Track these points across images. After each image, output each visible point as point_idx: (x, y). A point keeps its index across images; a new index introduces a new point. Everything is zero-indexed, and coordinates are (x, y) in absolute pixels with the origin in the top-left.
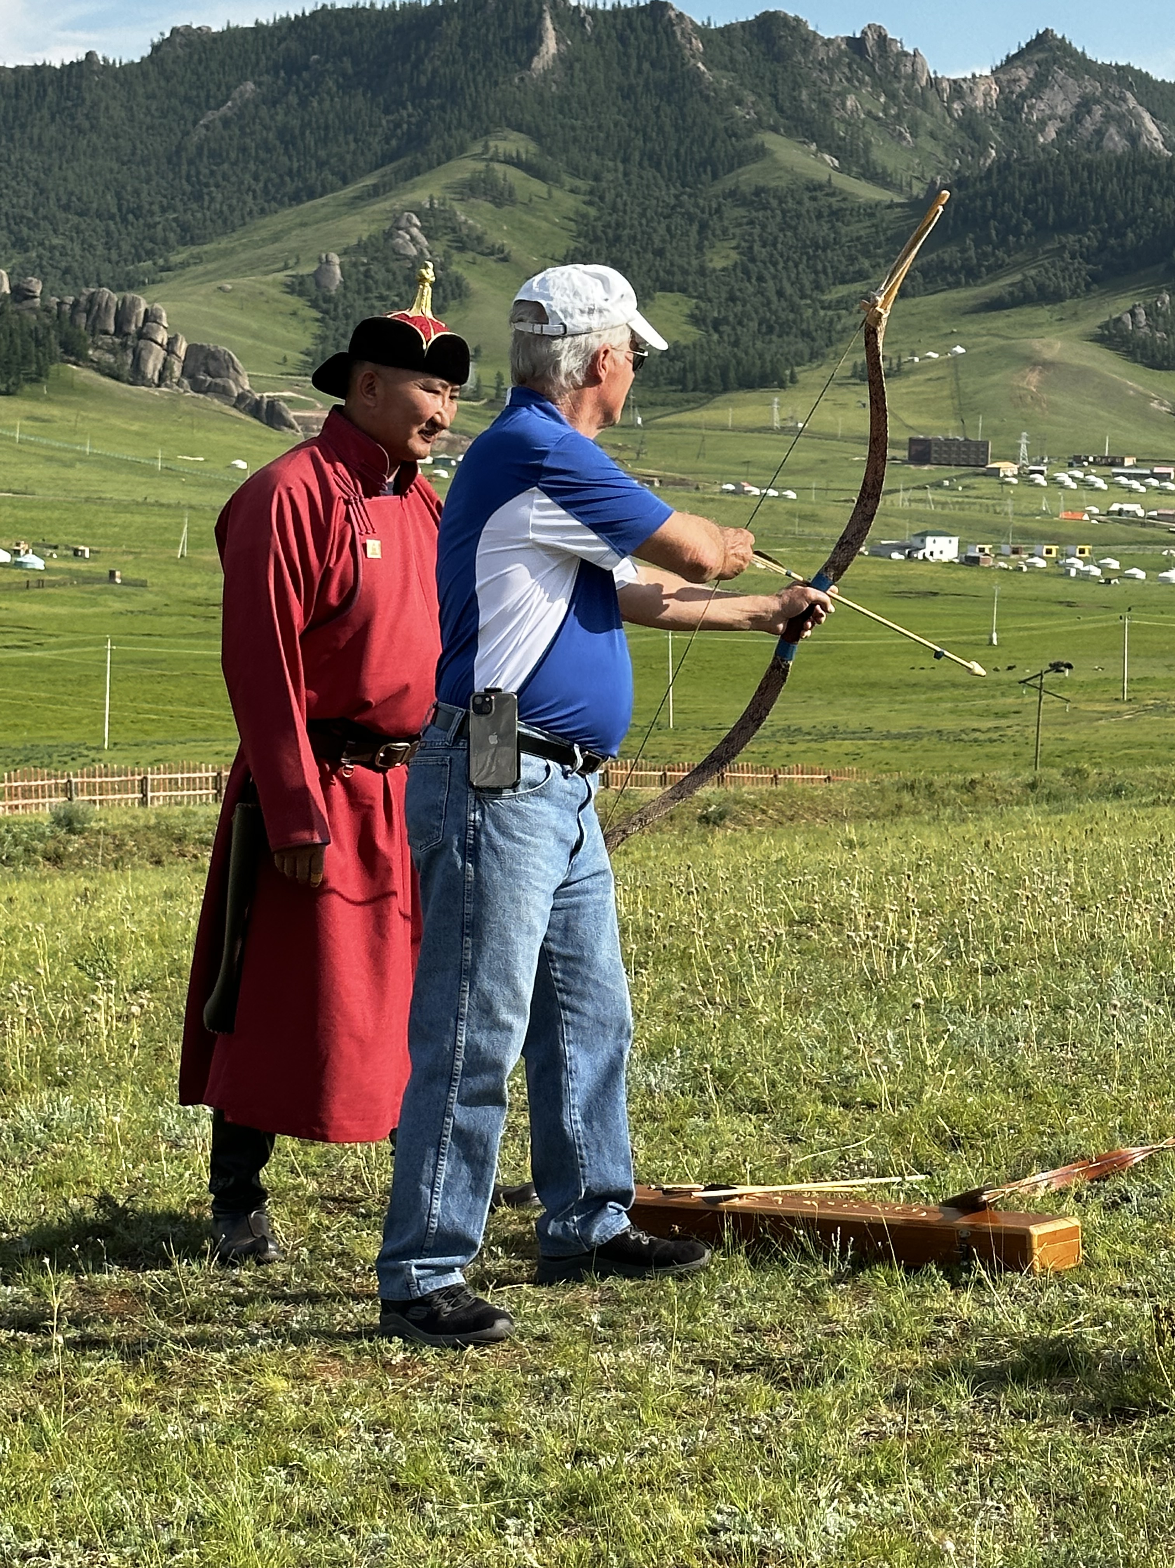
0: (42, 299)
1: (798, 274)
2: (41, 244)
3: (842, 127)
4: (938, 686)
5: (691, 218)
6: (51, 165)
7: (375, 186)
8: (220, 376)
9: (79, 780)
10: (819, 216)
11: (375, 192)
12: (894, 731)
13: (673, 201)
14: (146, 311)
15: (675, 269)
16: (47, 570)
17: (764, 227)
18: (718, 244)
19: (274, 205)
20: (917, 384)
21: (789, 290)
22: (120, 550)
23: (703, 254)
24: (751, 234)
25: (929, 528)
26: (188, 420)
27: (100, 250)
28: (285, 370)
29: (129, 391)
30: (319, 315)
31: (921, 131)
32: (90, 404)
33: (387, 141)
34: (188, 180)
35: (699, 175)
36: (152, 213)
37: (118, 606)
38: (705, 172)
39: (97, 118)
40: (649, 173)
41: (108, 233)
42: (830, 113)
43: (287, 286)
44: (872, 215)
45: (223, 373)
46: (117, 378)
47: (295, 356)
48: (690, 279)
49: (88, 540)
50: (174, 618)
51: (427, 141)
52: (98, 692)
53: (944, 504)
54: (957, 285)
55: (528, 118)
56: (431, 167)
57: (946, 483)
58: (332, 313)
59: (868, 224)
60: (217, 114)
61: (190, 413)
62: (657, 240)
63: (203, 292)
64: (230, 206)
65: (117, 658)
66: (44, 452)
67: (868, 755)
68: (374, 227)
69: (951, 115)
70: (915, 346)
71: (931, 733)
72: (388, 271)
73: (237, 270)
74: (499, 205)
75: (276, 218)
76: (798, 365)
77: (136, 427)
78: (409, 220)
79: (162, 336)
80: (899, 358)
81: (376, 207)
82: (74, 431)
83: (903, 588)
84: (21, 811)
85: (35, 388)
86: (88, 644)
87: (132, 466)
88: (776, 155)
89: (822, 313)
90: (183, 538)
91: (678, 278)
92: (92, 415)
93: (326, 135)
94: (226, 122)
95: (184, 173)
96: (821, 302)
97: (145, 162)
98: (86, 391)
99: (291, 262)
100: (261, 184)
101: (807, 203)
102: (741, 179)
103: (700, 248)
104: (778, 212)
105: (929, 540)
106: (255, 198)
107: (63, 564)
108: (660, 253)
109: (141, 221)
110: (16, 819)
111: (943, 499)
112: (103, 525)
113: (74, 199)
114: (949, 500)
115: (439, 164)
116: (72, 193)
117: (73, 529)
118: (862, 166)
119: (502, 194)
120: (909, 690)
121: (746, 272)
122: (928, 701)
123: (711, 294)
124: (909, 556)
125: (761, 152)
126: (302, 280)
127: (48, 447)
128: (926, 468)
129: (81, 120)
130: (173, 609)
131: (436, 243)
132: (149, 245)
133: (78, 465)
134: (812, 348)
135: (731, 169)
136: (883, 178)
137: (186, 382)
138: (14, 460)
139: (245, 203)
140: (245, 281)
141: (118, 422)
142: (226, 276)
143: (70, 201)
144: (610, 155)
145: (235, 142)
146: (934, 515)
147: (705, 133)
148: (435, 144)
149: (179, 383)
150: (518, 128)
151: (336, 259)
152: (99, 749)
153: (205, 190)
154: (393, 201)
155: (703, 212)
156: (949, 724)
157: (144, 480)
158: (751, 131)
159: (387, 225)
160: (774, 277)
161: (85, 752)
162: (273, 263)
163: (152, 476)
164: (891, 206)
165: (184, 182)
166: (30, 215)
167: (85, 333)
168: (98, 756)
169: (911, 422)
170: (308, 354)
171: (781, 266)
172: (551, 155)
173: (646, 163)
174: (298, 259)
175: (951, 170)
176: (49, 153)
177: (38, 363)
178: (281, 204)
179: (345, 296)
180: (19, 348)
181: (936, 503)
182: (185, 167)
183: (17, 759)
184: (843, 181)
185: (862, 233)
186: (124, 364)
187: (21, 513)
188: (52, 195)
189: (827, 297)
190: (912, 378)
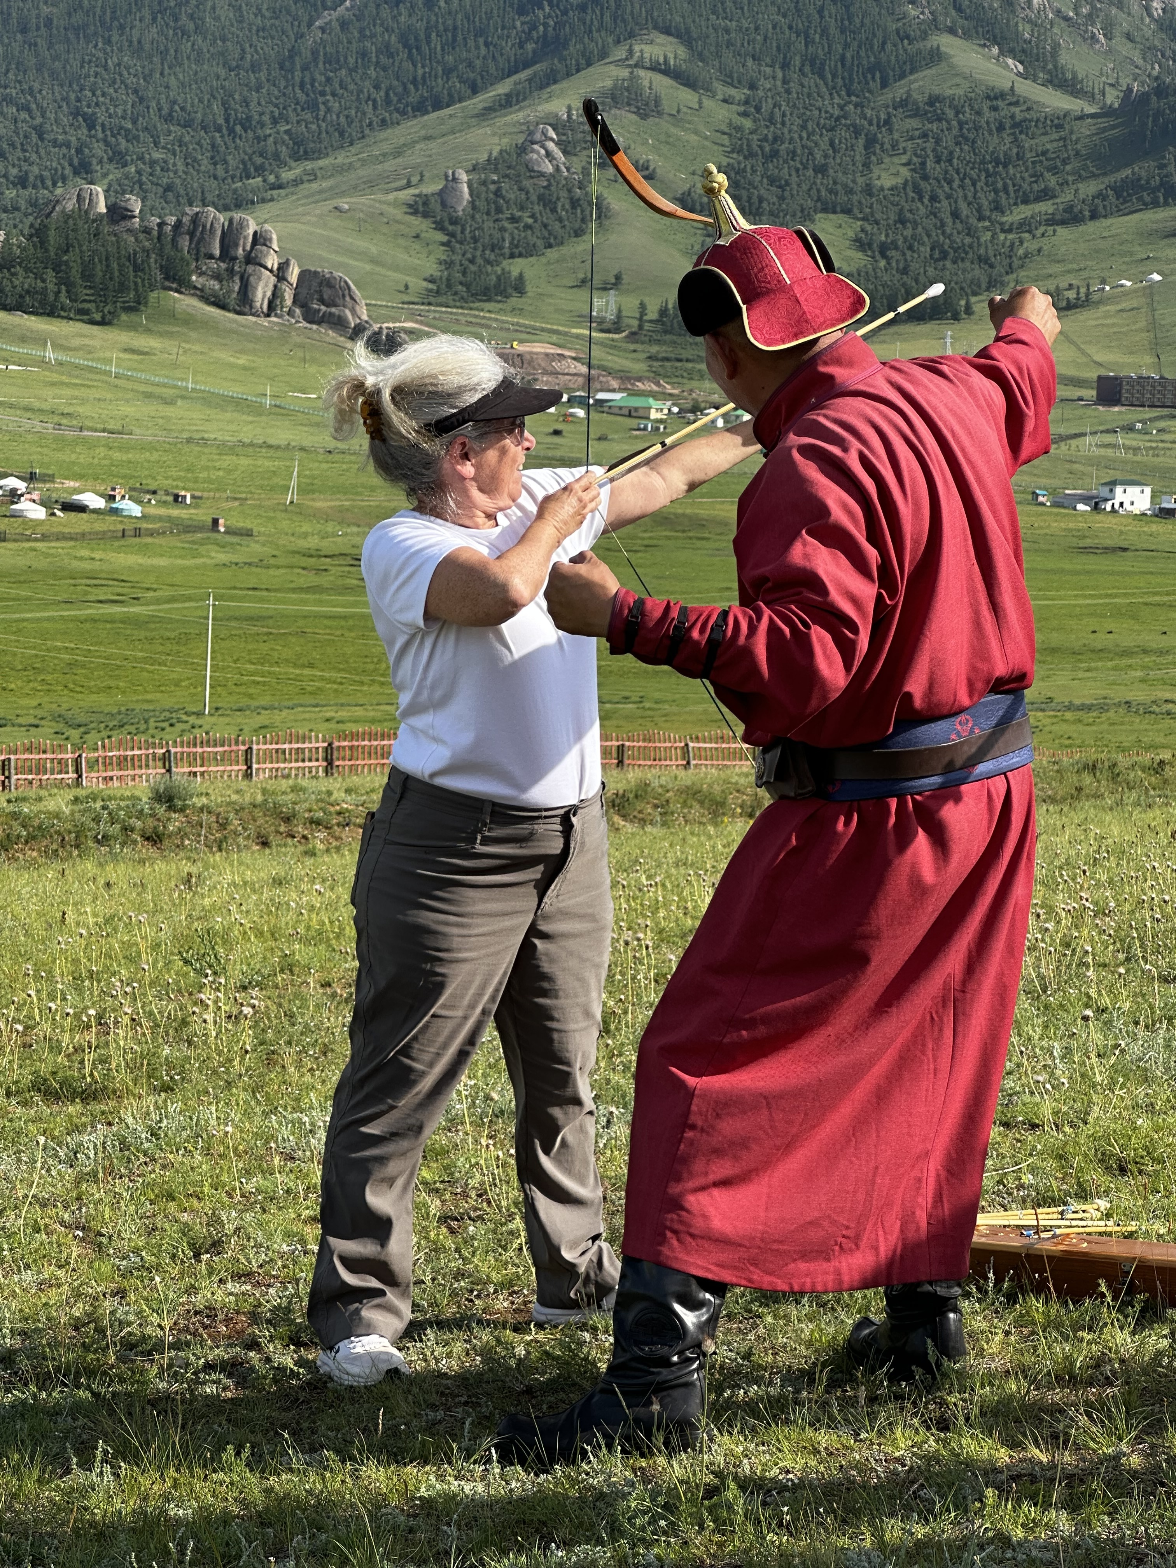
0: (142, 220)
1: (976, 192)
2: (141, 158)
3: (1028, 27)
4: (1127, 653)
5: (857, 131)
6: (151, 70)
7: (508, 96)
8: (335, 306)
9: (179, 749)
10: (1001, 128)
11: (508, 102)
12: (1077, 702)
13: (837, 112)
14: (255, 233)
15: (839, 187)
16: (144, 517)
17: (938, 141)
18: (887, 160)
19: (396, 115)
20: (1107, 315)
21: (965, 210)
22: (224, 495)
23: (871, 171)
24: (923, 149)
25: (1118, 475)
26: (300, 354)
27: (205, 165)
28: (406, 298)
29: (235, 321)
30: (445, 239)
31: (1117, 32)
32: (193, 335)
33: (521, 46)
34: (302, 86)
35: (867, 83)
36: (263, 125)
37: (222, 557)
38: (873, 78)
39: (202, 19)
40: (811, 80)
41: (213, 146)
42: (1013, 11)
43: (410, 206)
44: (1059, 127)
45: (339, 301)
46: (223, 307)
47: (418, 285)
48: (855, 198)
49: (191, 485)
50: (282, 571)
51: (565, 45)
52: (198, 652)
53: (1136, 450)
54: (1155, 204)
55: (678, 19)
56: (569, 75)
57: (1139, 426)
58: (459, 236)
59: (1055, 136)
60: (335, 15)
61: (301, 346)
62: (818, 155)
63: (318, 212)
64: (347, 117)
65: (220, 615)
66: (142, 388)
67: (1047, 729)
68: (505, 141)
69: (1150, 15)
70: (1106, 274)
71: (1119, 704)
72: (521, 189)
73: (355, 187)
74: (644, 117)
75: (398, 130)
76: (975, 294)
77: (242, 361)
78: (544, 134)
79: (272, 261)
80: (1088, 286)
81: (508, 119)
82: (175, 365)
83: (1088, 542)
84: (116, 783)
85: (133, 317)
86: (190, 599)
87: (239, 404)
88: (954, 60)
89: (1002, 237)
90: (294, 483)
91: (842, 198)
92: (197, 347)
93: (454, 37)
94: (344, 24)
95: (297, 79)
96: (1002, 224)
97: (254, 67)
98: (189, 321)
99: (415, 180)
100: (382, 93)
101: (987, 114)
102: (915, 86)
103: (866, 165)
104: (955, 123)
105: (1119, 490)
106: (375, 108)
107: (162, 511)
108: (821, 170)
109: (250, 134)
110: (111, 793)
111: (1134, 443)
112: (207, 468)
113: (177, 108)
114: (1141, 444)
115: (578, 71)
116: (174, 102)
117: (174, 472)
118: (1049, 72)
119: (647, 104)
120: (1093, 656)
121: (917, 190)
122: (1115, 668)
123: (878, 216)
124: (1096, 507)
125: (936, 56)
126: (425, 200)
127: (147, 382)
128: (1116, 409)
129: (184, 19)
130: (281, 561)
131: (574, 159)
132: (259, 160)
133: (180, 402)
134: (990, 277)
135: (902, 76)
136: (1074, 85)
137: (298, 311)
138: (109, 396)
139: (364, 114)
140: (363, 200)
141: (225, 356)
142: (342, 194)
143: (172, 110)
144: (768, 60)
145: (354, 45)
146: (1125, 462)
147: (874, 35)
148: (574, 48)
149: (290, 313)
150: (667, 32)
151: (464, 177)
152: (200, 714)
153: (321, 99)
154: (528, 111)
155: (871, 124)
156: (1139, 695)
157: (250, 418)
158: (925, 33)
159: (521, 139)
160: (948, 197)
161: (184, 718)
162: (395, 180)
163: (261, 415)
164: (1081, 118)
165: (298, 91)
166: (130, 126)
167: (187, 256)
168: (198, 722)
169: (1098, 358)
170: (431, 280)
171: (957, 183)
172: (702, 60)
173: (807, 69)
174: (422, 176)
175: (1149, 76)
176: (150, 57)
177: (136, 290)
178: (403, 113)
179: (473, 217)
180: (117, 274)
181: (1127, 448)
182: (298, 74)
183: (111, 725)
184: (1028, 89)
185: (1048, 146)
186: (230, 291)
187: (117, 455)
188: (153, 104)
189: (1007, 219)
190: (1103, 308)
